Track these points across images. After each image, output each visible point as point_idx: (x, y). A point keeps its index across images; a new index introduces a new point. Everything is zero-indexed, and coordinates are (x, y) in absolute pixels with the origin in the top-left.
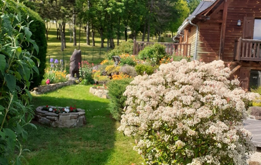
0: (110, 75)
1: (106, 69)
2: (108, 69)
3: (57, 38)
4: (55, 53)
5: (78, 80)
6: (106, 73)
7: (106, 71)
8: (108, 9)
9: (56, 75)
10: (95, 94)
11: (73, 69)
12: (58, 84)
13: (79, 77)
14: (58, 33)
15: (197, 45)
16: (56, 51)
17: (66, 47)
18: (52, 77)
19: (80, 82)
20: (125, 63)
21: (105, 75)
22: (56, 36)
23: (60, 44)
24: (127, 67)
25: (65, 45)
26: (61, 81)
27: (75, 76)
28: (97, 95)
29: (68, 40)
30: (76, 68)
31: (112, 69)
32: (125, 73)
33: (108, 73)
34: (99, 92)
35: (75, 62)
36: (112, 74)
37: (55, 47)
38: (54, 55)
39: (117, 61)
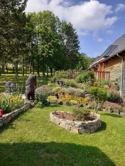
0: (57, 95)
1: (53, 90)
2: (55, 90)
3: (13, 72)
4: (11, 80)
5: (34, 103)
6: (53, 93)
7: (53, 92)
8: (44, 54)
9: (12, 101)
10: (60, 125)
11: (28, 92)
12: (15, 113)
13: (34, 100)
14: (13, 70)
15: (123, 72)
16: (12, 78)
17: (18, 76)
18: (7, 105)
19: (36, 104)
20: (68, 86)
21: (53, 95)
22: (12, 71)
23: (15, 75)
24: (70, 88)
25: (18, 75)
26: (18, 107)
27: (31, 98)
28: (64, 127)
29: (19, 73)
30: (31, 90)
31: (58, 90)
32: (70, 94)
33: (55, 93)
34: (67, 124)
35: (31, 85)
36: (59, 94)
37: (12, 76)
38: (10, 81)
39: (61, 84)
